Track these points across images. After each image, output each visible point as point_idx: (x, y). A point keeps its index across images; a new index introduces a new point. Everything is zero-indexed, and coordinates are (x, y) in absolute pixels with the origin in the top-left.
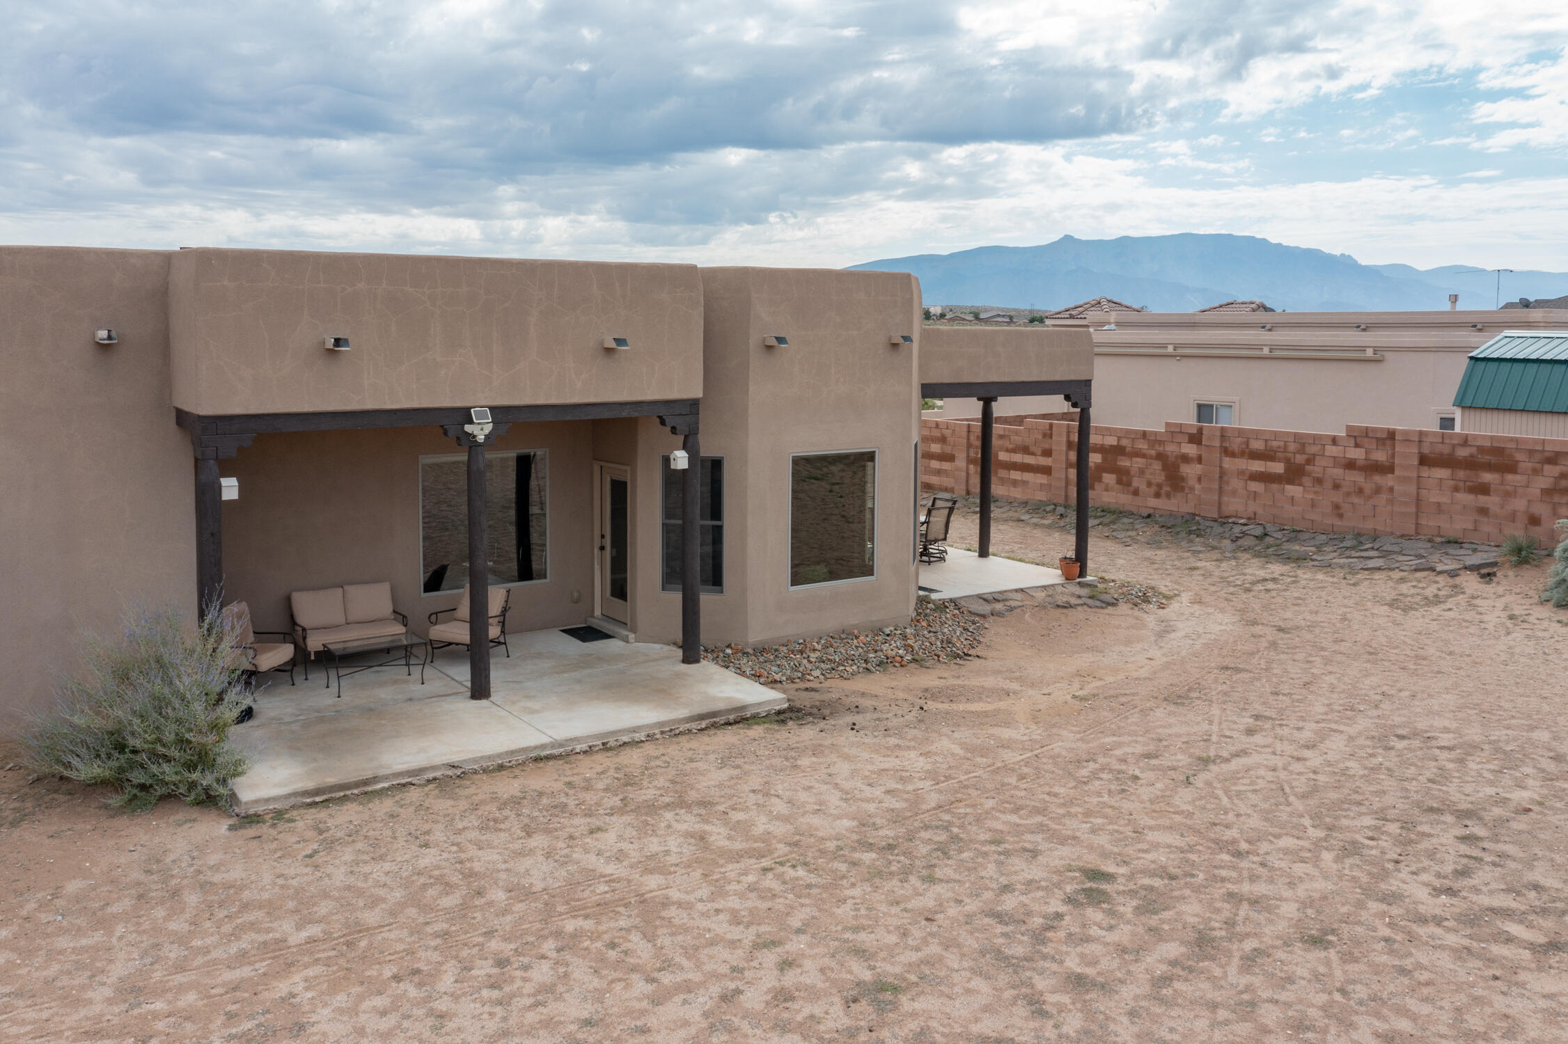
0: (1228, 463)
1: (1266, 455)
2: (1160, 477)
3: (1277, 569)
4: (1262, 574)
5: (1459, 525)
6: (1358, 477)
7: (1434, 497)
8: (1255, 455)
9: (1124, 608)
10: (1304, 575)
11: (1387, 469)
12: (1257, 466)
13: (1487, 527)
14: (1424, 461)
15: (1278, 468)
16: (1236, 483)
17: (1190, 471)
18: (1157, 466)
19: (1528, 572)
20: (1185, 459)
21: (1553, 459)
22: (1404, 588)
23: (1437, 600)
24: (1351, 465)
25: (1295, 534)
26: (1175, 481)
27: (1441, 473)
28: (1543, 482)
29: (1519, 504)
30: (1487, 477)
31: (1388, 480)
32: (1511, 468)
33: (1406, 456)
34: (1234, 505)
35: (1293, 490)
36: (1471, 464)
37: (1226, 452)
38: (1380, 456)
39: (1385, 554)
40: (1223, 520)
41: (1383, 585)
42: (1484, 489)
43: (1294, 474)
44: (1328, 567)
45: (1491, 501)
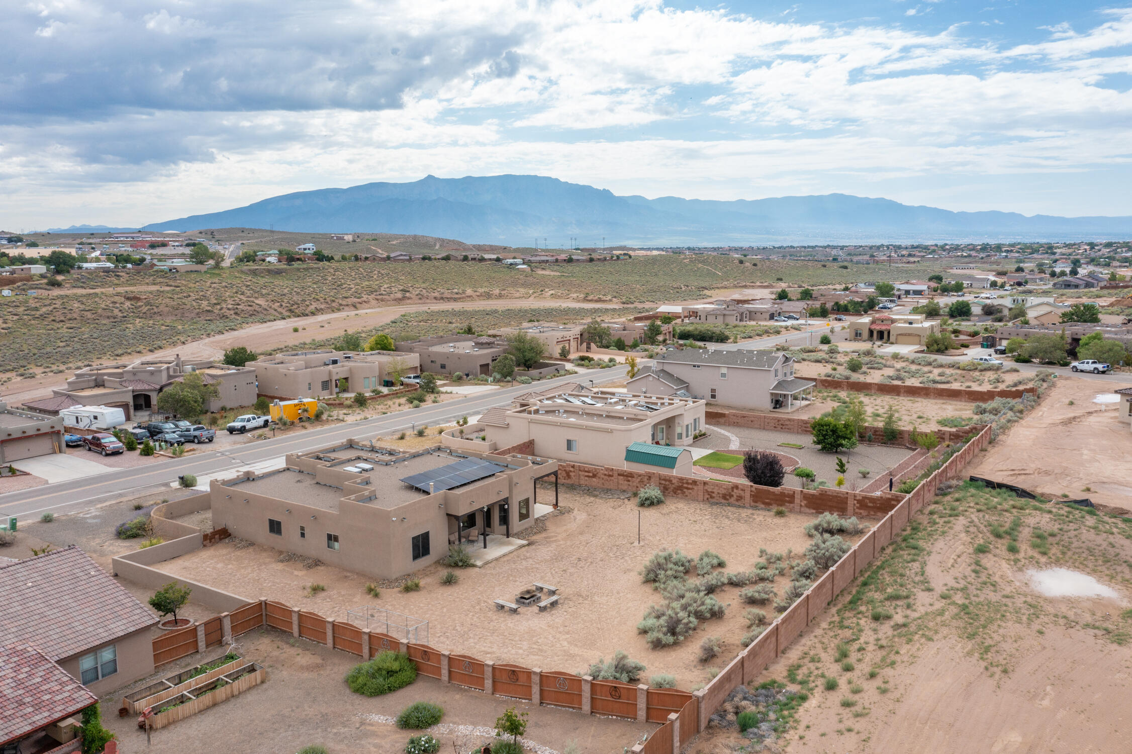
0: (580, 473)
1: (588, 472)
2: (565, 475)
3: (592, 499)
4: (589, 501)
5: (625, 488)
6: (607, 477)
7: (621, 482)
8: (586, 471)
9: (566, 514)
10: (597, 500)
11: (612, 476)
12: (587, 474)
13: (630, 488)
14: (619, 475)
15: (591, 474)
16: (582, 477)
17: (572, 474)
18: (564, 472)
19: (636, 498)
20: (571, 471)
21: (640, 476)
22: (615, 503)
23: (620, 506)
24: (605, 475)
25: (595, 489)
26: (569, 476)
27: (622, 477)
28: (638, 480)
29: (635, 484)
30: (630, 479)
31: (612, 478)
32: (633, 477)
33: (616, 474)
34: (582, 482)
35: (594, 479)
36: (627, 476)
37: (580, 470)
38: (611, 473)
39: (612, 494)
40: (580, 486)
41: (611, 503)
42: (629, 481)
43: (594, 476)
44: (602, 498)
45: (630, 483)
